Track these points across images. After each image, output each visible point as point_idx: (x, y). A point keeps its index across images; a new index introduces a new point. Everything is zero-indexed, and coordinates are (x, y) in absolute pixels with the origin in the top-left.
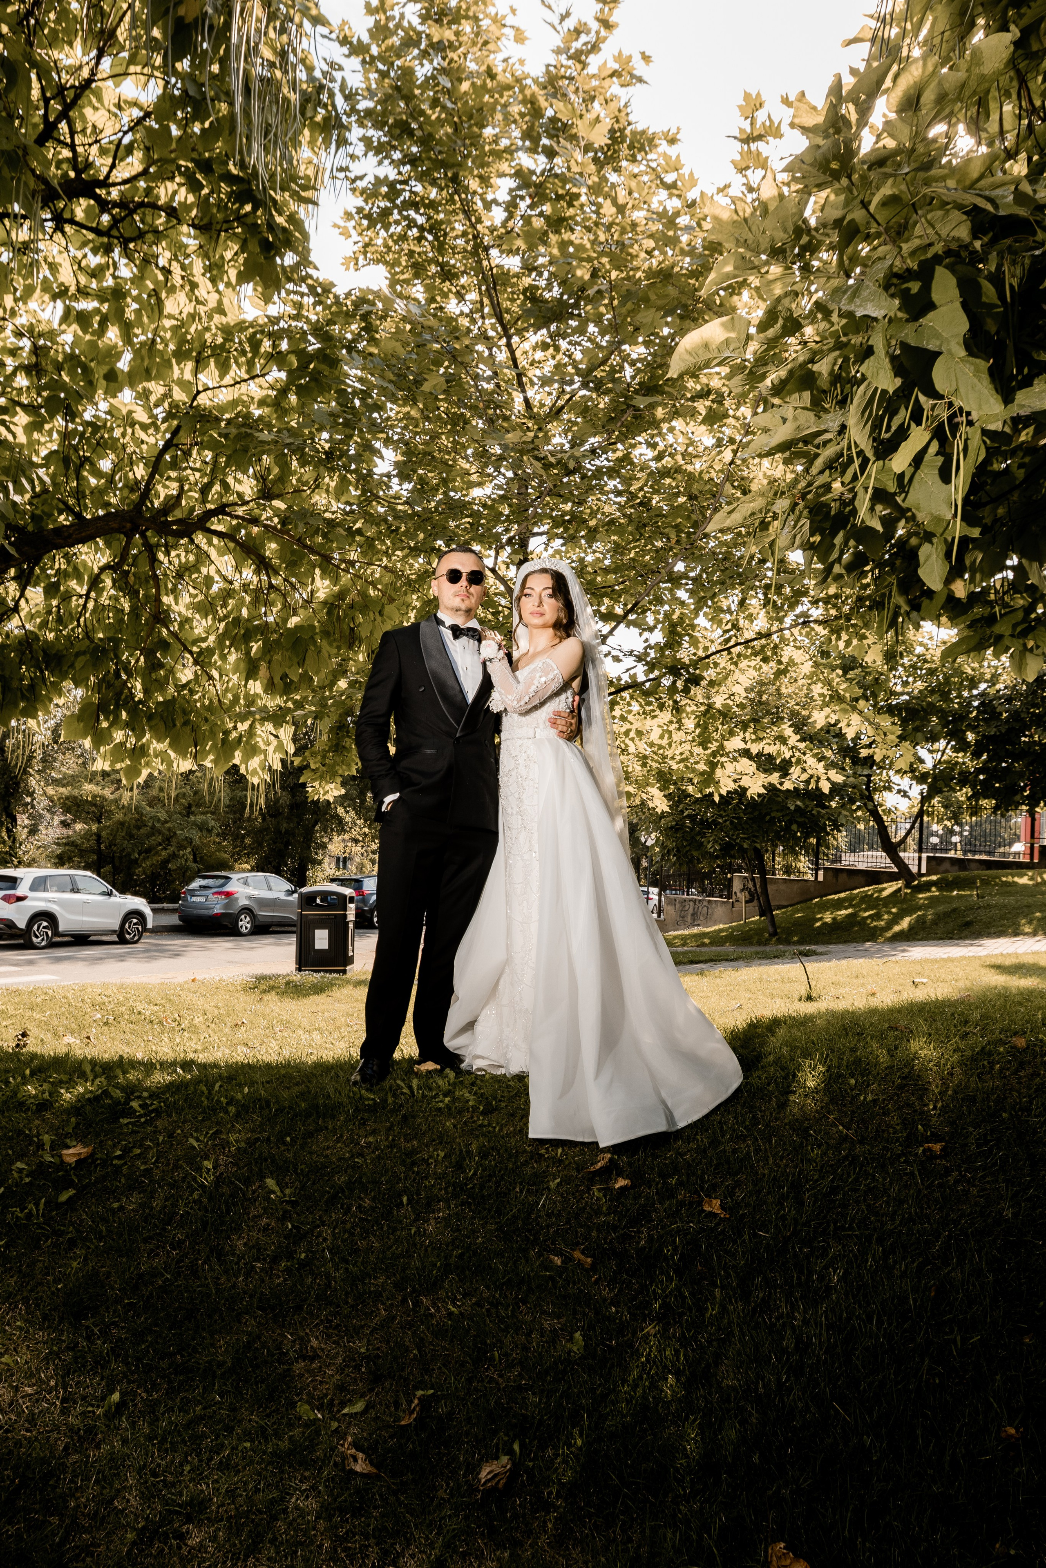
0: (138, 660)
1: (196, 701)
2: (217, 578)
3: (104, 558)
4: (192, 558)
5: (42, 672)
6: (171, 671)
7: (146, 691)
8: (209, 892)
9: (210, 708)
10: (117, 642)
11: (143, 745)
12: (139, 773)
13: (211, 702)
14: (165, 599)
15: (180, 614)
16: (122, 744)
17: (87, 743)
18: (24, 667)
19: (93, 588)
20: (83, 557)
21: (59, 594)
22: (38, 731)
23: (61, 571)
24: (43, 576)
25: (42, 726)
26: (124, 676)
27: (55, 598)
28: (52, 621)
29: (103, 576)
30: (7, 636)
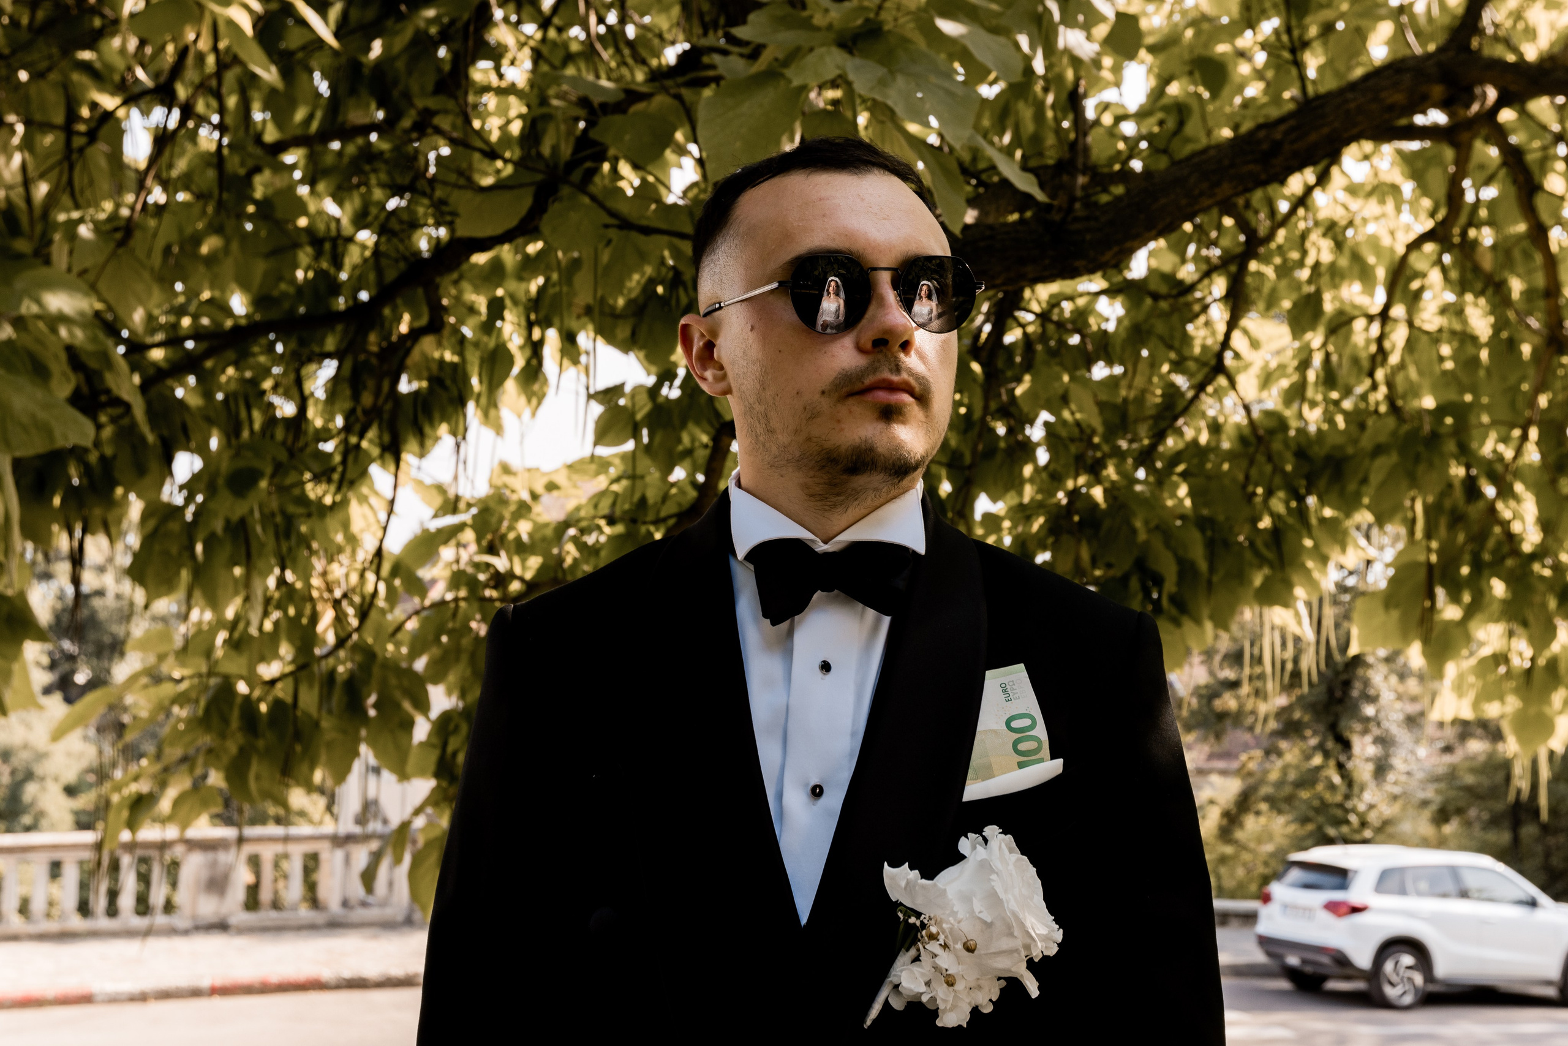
0: (1519, 452)
7: (1546, 523)
11: (1553, 661)
12: (1549, 729)
17: (1415, 655)
18: (1260, 490)
19: (1398, 294)
20: (1371, 228)
21: (1324, 320)
22: (1297, 631)
23: (1323, 269)
24: (1283, 283)
25: (1306, 620)
26: (1490, 491)
27: (1313, 328)
28: (1316, 383)
29: (1417, 262)
30: (1215, 428)
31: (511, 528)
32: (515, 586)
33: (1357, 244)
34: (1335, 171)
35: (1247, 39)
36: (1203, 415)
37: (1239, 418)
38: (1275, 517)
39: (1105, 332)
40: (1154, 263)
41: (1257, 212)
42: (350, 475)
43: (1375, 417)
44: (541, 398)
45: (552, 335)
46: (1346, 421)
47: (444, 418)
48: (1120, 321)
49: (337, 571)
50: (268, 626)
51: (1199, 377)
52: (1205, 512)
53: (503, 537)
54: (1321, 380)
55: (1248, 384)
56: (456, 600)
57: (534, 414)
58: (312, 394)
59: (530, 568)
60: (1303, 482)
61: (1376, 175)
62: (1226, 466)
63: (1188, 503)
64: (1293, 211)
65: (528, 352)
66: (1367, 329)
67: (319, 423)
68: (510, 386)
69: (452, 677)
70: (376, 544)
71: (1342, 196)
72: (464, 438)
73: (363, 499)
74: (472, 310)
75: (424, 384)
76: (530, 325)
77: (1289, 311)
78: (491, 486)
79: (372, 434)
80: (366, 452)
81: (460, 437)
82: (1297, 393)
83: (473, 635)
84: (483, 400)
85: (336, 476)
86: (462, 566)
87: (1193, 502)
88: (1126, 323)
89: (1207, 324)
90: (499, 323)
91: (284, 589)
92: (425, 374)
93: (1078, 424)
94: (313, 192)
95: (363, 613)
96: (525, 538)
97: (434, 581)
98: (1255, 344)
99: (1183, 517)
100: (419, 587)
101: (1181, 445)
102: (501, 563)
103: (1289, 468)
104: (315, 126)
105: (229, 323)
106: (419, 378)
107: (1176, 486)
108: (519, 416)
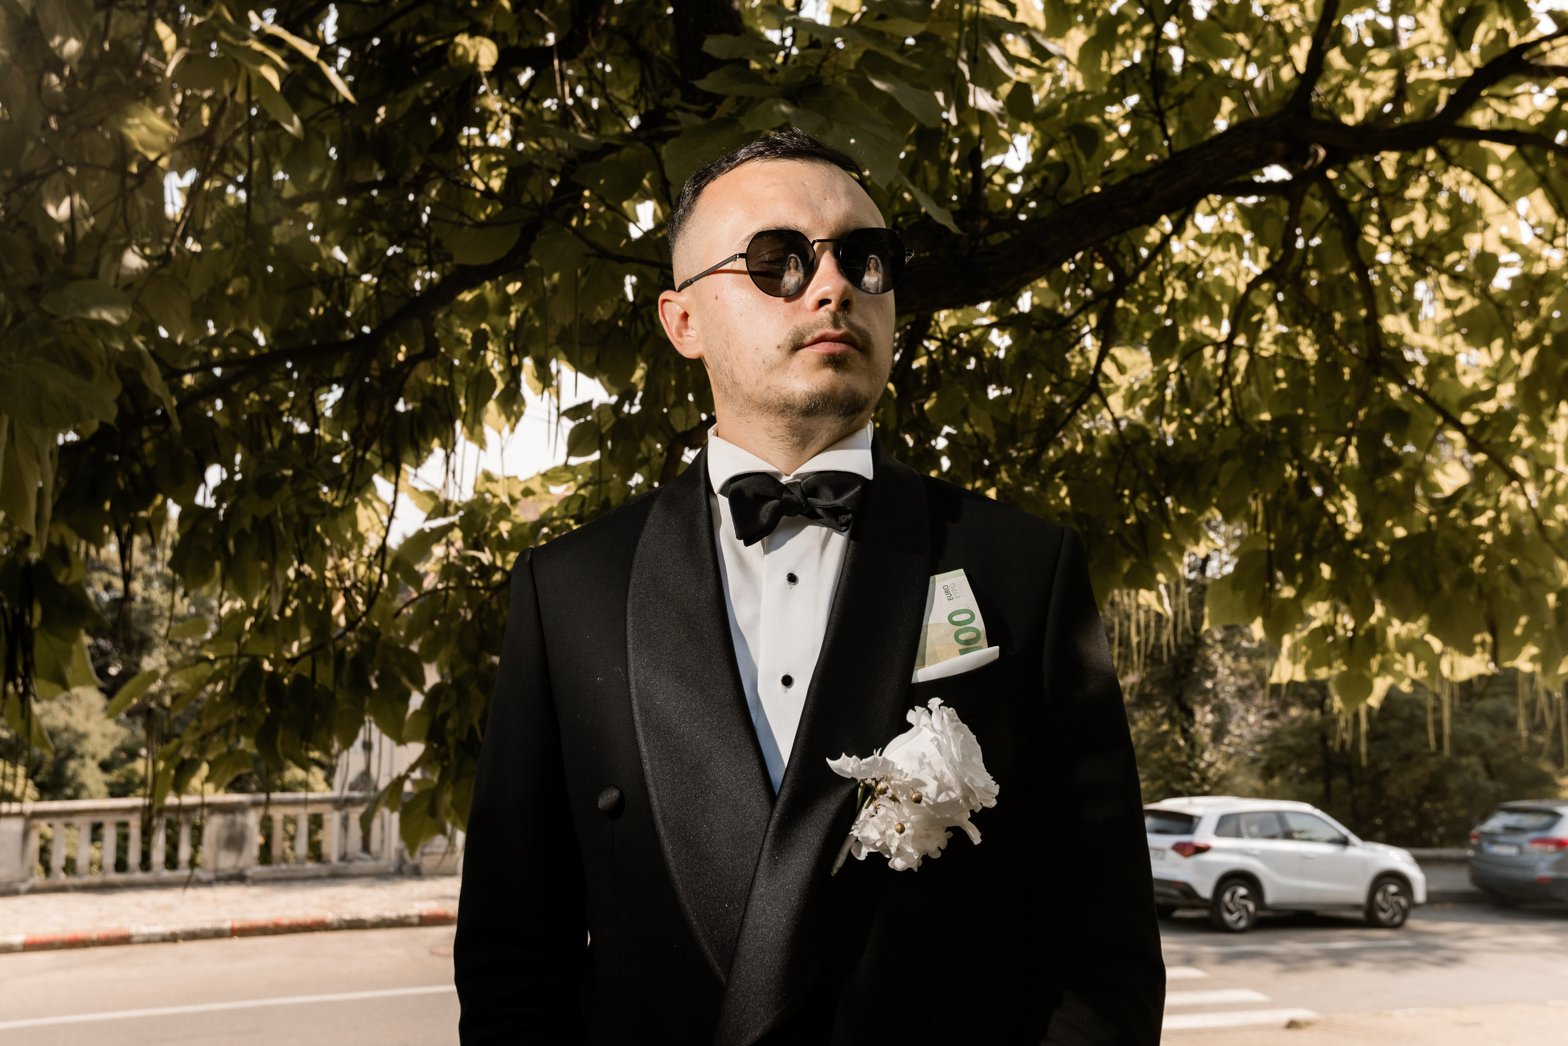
0: (1342, 457)
1: (1481, 530)
2: (1505, 256)
3: (1254, 266)
4: (1441, 224)
5: (1161, 500)
6: (1419, 473)
7: (1365, 516)
8: (1524, 839)
9: (1514, 542)
10: (1295, 424)
11: (1372, 631)
12: (1368, 689)
13: (1516, 526)
14: (1391, 323)
15: (1425, 351)
16: (1328, 629)
17: (1257, 630)
18: (1127, 492)
19: (1241, 325)
20: (1217, 272)
21: (1179, 348)
22: (1159, 610)
23: (1178, 305)
24: (1145, 318)
25: (1166, 601)
26: (1318, 491)
27: (1171, 356)
28: (1172, 401)
29: (1257, 300)
30: (1089, 439)
31: (494, 527)
32: (497, 577)
33: (1207, 284)
34: (1189, 223)
35: (1114, 111)
36: (1080, 428)
37: (1109, 430)
38: (1139, 514)
39: (997, 357)
40: (1036, 301)
41: (1124, 256)
42: (356, 483)
43: (1221, 429)
44: (519, 416)
45: (528, 362)
46: (1197, 433)
47: (437, 434)
48: (1008, 349)
49: (347, 565)
50: (288, 612)
51: (1075, 397)
52: (1081, 510)
53: (487, 535)
54: (1176, 399)
55: (1116, 402)
56: (447, 589)
57: (512, 430)
58: (323, 414)
59: (509, 562)
60: (1163, 485)
61: (1222, 225)
62: (1099, 471)
63: (1068, 501)
64: (1152, 256)
65: (508, 377)
66: (1214, 356)
67: (328, 438)
68: (492, 406)
69: (443, 656)
70: (380, 541)
71: (1192, 244)
72: (453, 450)
73: (368, 503)
74: (460, 341)
75: (418, 405)
76: (509, 355)
77: (1150, 340)
78: (475, 492)
79: (375, 447)
80: (369, 462)
81: (449, 450)
82: (1156, 410)
83: (461, 620)
84: (469, 418)
85: (345, 484)
86: (451, 559)
87: (1071, 501)
88: (1014, 350)
89: (1082, 351)
90: (482, 353)
91: (301, 581)
92: (420, 395)
93: (976, 434)
94: (322, 241)
95: (370, 601)
96: (505, 535)
97: (426, 574)
98: (1122, 370)
99: (1063, 514)
100: (417, 579)
101: (1060, 454)
102: (485, 557)
103: (1151, 472)
104: (325, 184)
105: (252, 353)
106: (413, 399)
107: (1059, 489)
108: (500, 433)
